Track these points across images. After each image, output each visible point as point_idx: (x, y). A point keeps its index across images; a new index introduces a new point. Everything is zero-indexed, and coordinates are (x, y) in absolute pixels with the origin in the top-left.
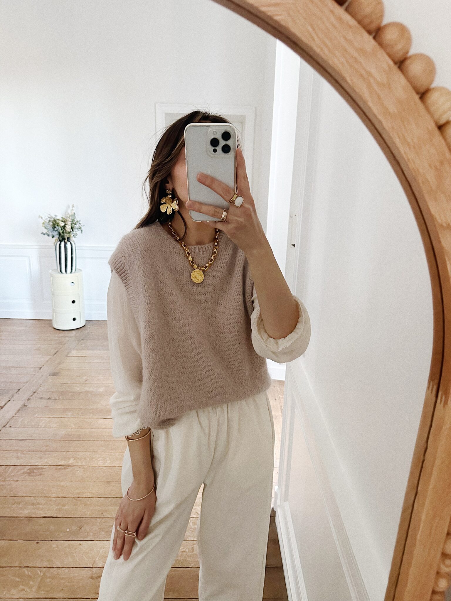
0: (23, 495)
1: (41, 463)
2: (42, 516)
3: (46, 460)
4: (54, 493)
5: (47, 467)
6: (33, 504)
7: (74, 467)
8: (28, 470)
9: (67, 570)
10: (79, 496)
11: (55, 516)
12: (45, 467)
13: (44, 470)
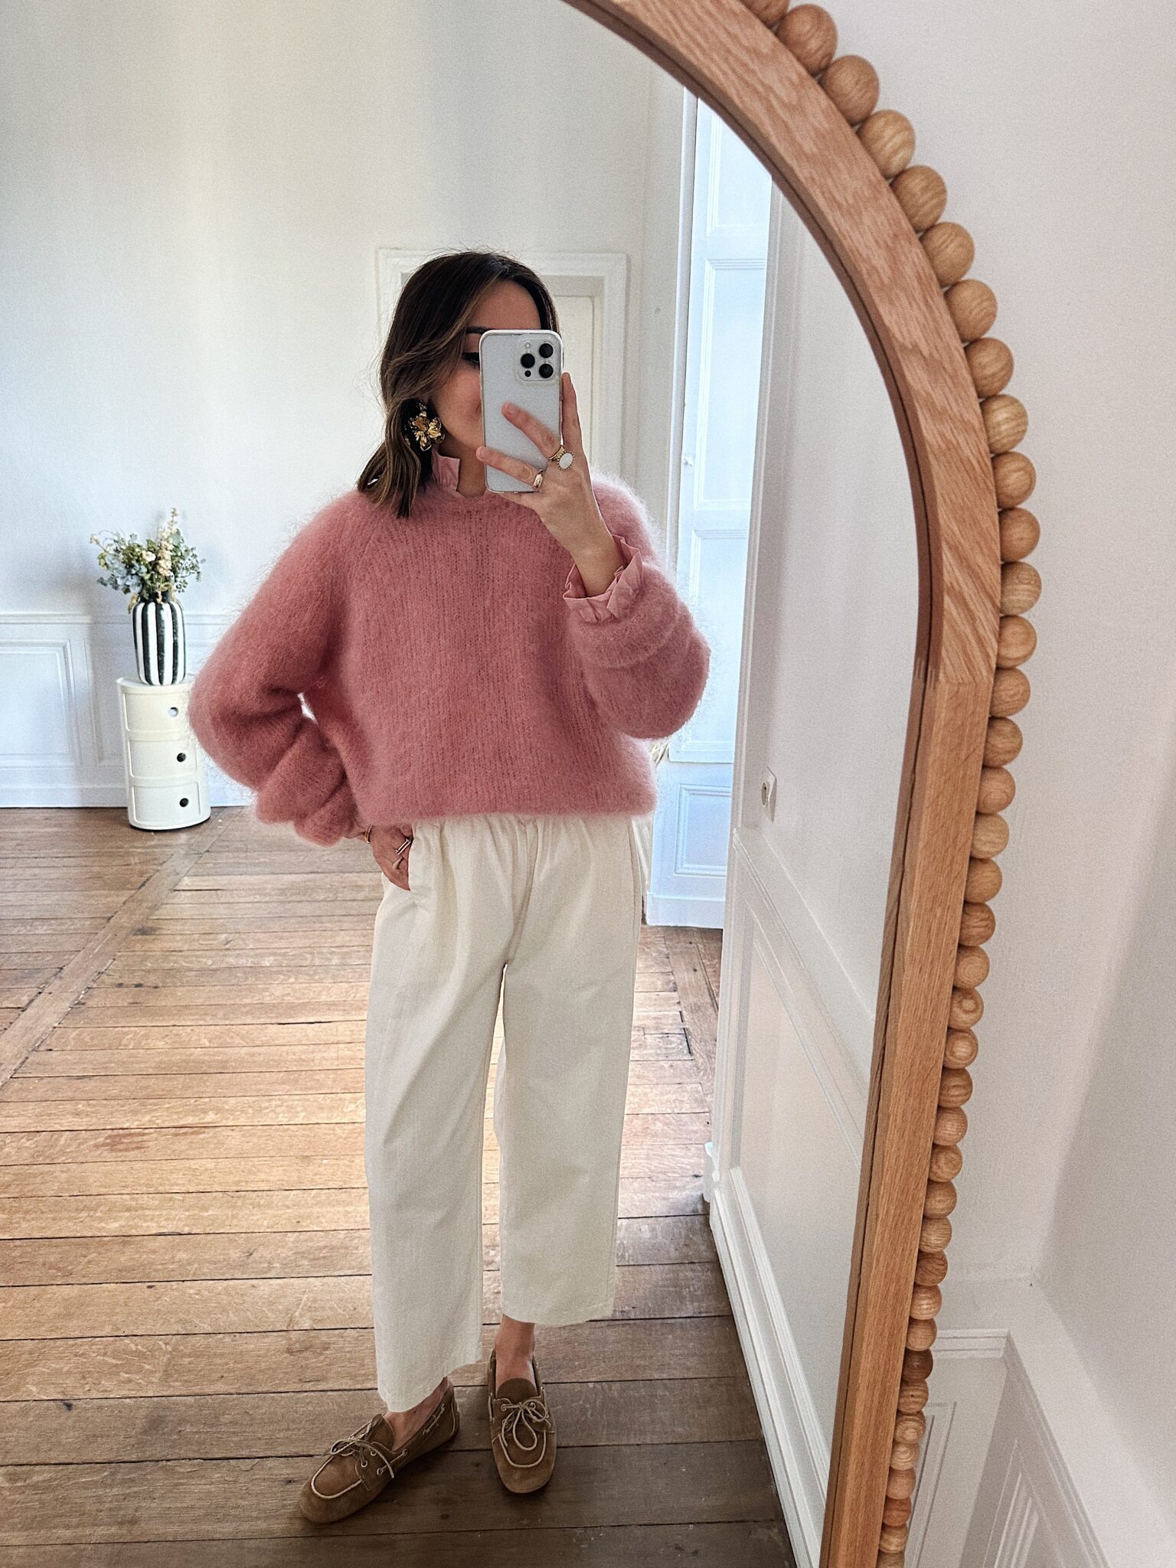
0: (103, 1190)
1: (136, 1123)
2: (153, 1232)
3: (147, 1118)
4: (178, 1185)
5: (152, 1130)
6: (128, 1210)
7: (217, 1129)
8: (106, 1138)
9: (228, 1339)
10: (239, 1188)
11: (186, 1230)
12: (146, 1131)
13: (145, 1138)
